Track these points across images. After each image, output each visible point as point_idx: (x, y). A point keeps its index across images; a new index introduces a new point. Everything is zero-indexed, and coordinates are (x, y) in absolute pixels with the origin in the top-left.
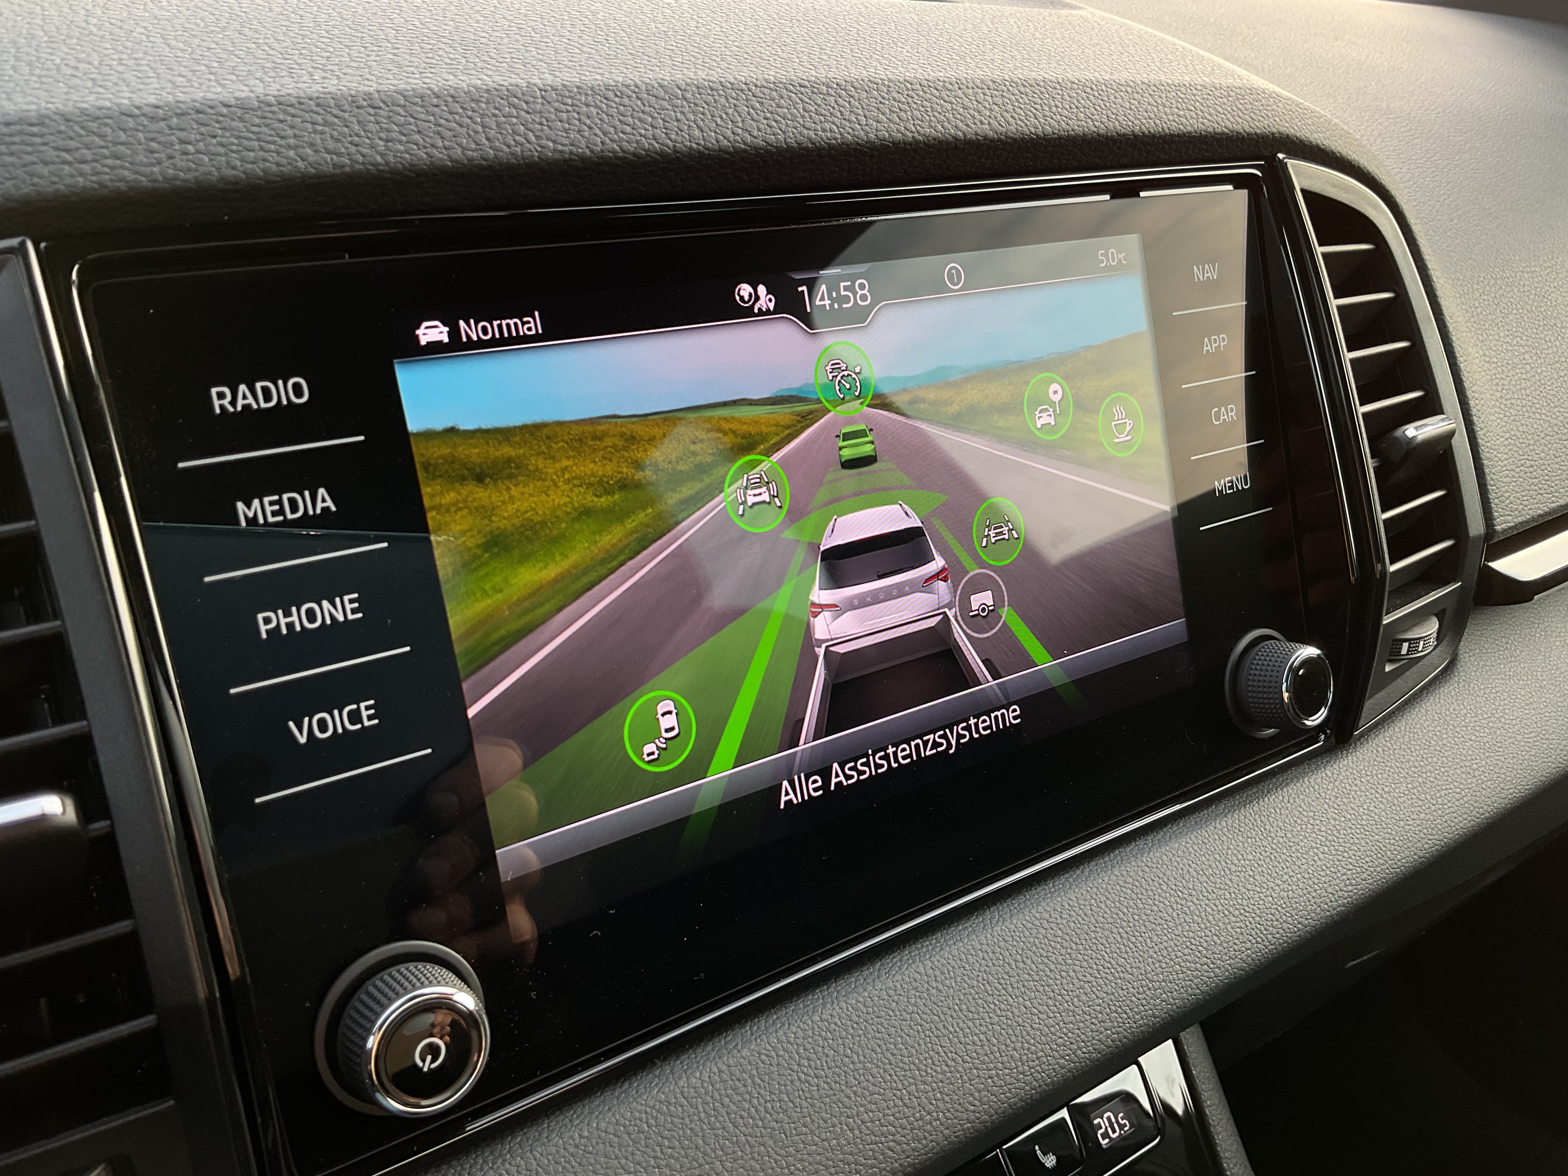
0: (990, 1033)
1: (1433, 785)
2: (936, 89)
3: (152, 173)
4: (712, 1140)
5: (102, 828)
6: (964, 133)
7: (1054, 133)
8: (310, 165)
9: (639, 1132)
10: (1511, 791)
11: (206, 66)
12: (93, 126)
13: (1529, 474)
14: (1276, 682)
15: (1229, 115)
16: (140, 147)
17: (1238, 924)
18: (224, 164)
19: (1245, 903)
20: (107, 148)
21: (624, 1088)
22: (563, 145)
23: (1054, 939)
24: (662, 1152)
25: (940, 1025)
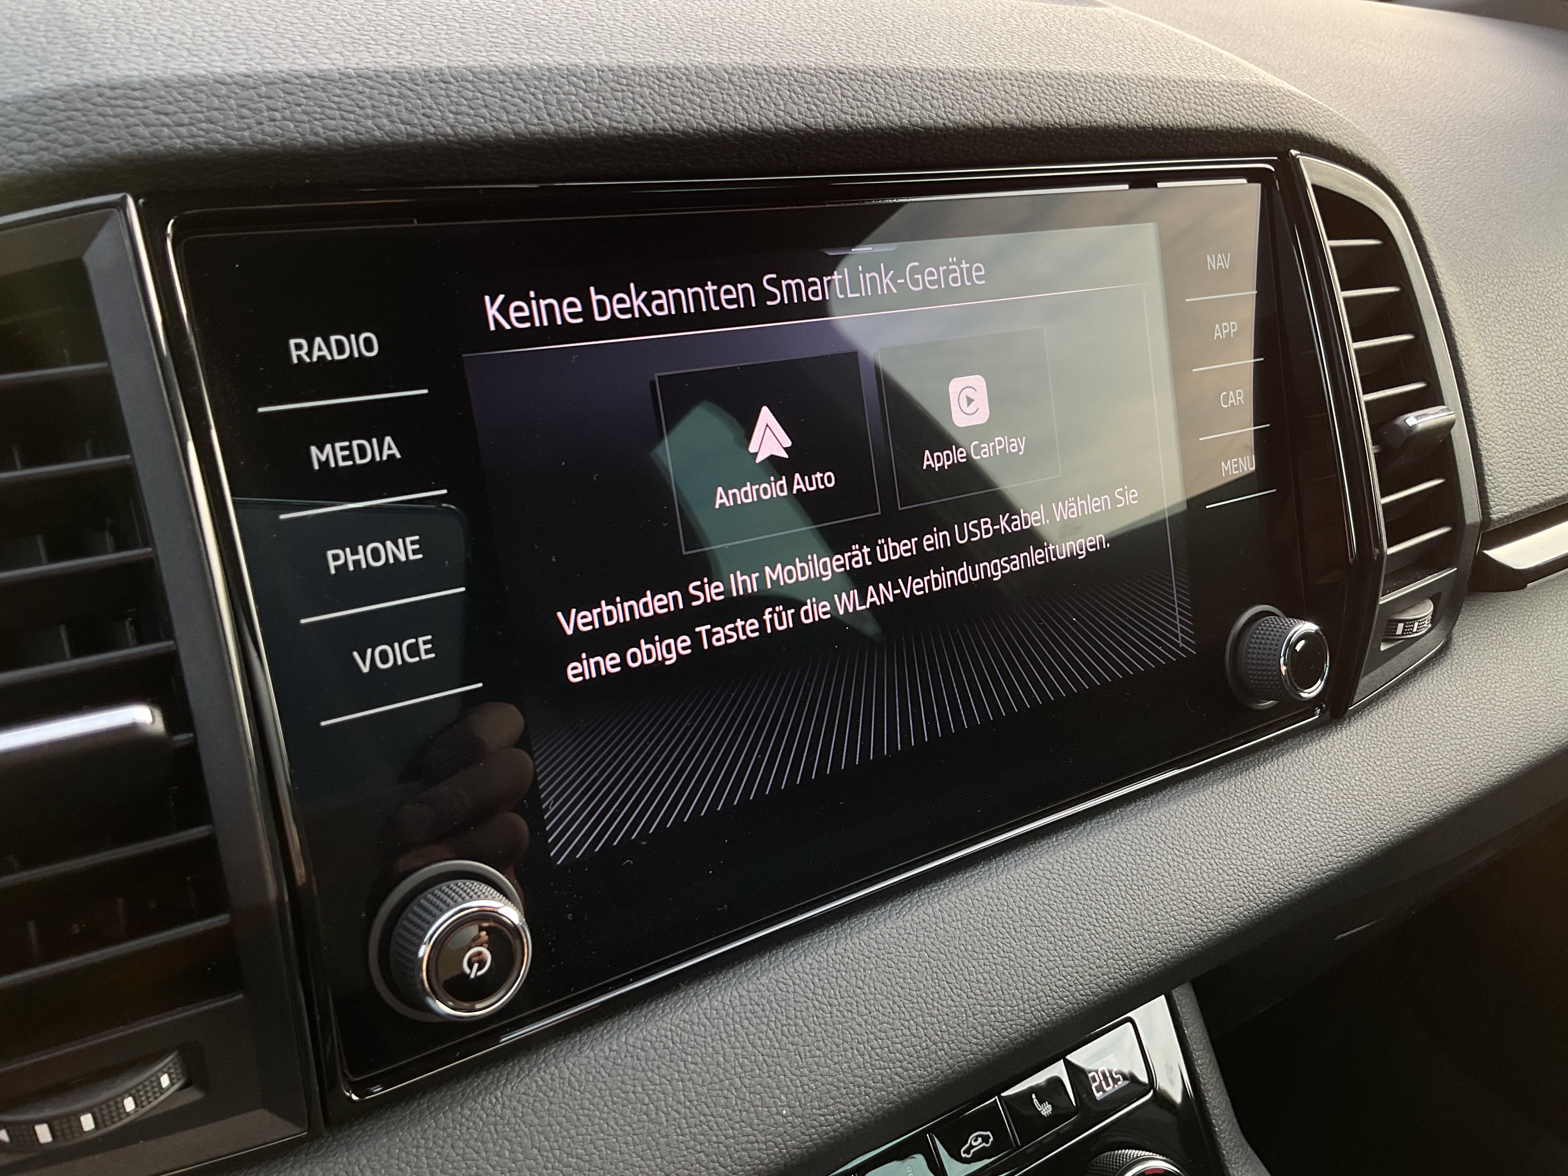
0: (994, 972)
1: (1424, 760)
2: (968, 80)
3: (243, 137)
4: (733, 1059)
5: (184, 740)
6: (992, 121)
7: (1077, 124)
8: (386, 134)
9: (664, 1048)
10: (1499, 769)
11: (289, 39)
12: (190, 92)
13: (1526, 467)
14: (1275, 655)
15: (1245, 112)
16: (232, 113)
17: (1232, 883)
18: (308, 131)
19: (1239, 863)
20: (202, 112)
21: (651, 1008)
22: (618, 122)
23: (1057, 889)
24: (685, 1067)
25: (947, 963)
